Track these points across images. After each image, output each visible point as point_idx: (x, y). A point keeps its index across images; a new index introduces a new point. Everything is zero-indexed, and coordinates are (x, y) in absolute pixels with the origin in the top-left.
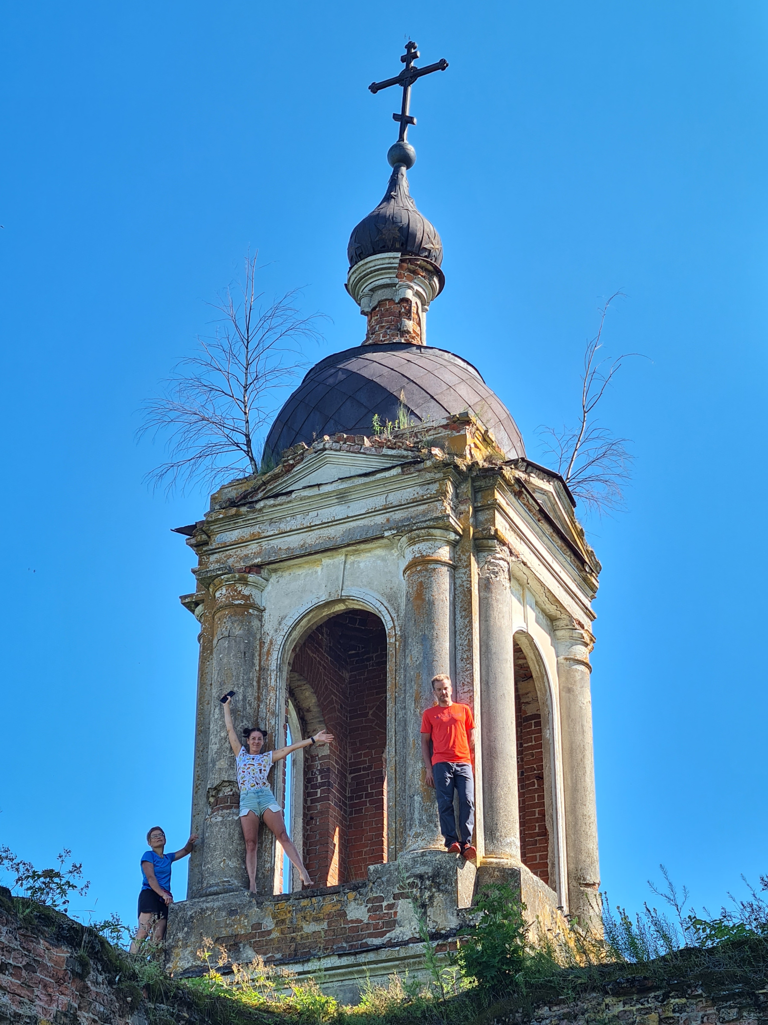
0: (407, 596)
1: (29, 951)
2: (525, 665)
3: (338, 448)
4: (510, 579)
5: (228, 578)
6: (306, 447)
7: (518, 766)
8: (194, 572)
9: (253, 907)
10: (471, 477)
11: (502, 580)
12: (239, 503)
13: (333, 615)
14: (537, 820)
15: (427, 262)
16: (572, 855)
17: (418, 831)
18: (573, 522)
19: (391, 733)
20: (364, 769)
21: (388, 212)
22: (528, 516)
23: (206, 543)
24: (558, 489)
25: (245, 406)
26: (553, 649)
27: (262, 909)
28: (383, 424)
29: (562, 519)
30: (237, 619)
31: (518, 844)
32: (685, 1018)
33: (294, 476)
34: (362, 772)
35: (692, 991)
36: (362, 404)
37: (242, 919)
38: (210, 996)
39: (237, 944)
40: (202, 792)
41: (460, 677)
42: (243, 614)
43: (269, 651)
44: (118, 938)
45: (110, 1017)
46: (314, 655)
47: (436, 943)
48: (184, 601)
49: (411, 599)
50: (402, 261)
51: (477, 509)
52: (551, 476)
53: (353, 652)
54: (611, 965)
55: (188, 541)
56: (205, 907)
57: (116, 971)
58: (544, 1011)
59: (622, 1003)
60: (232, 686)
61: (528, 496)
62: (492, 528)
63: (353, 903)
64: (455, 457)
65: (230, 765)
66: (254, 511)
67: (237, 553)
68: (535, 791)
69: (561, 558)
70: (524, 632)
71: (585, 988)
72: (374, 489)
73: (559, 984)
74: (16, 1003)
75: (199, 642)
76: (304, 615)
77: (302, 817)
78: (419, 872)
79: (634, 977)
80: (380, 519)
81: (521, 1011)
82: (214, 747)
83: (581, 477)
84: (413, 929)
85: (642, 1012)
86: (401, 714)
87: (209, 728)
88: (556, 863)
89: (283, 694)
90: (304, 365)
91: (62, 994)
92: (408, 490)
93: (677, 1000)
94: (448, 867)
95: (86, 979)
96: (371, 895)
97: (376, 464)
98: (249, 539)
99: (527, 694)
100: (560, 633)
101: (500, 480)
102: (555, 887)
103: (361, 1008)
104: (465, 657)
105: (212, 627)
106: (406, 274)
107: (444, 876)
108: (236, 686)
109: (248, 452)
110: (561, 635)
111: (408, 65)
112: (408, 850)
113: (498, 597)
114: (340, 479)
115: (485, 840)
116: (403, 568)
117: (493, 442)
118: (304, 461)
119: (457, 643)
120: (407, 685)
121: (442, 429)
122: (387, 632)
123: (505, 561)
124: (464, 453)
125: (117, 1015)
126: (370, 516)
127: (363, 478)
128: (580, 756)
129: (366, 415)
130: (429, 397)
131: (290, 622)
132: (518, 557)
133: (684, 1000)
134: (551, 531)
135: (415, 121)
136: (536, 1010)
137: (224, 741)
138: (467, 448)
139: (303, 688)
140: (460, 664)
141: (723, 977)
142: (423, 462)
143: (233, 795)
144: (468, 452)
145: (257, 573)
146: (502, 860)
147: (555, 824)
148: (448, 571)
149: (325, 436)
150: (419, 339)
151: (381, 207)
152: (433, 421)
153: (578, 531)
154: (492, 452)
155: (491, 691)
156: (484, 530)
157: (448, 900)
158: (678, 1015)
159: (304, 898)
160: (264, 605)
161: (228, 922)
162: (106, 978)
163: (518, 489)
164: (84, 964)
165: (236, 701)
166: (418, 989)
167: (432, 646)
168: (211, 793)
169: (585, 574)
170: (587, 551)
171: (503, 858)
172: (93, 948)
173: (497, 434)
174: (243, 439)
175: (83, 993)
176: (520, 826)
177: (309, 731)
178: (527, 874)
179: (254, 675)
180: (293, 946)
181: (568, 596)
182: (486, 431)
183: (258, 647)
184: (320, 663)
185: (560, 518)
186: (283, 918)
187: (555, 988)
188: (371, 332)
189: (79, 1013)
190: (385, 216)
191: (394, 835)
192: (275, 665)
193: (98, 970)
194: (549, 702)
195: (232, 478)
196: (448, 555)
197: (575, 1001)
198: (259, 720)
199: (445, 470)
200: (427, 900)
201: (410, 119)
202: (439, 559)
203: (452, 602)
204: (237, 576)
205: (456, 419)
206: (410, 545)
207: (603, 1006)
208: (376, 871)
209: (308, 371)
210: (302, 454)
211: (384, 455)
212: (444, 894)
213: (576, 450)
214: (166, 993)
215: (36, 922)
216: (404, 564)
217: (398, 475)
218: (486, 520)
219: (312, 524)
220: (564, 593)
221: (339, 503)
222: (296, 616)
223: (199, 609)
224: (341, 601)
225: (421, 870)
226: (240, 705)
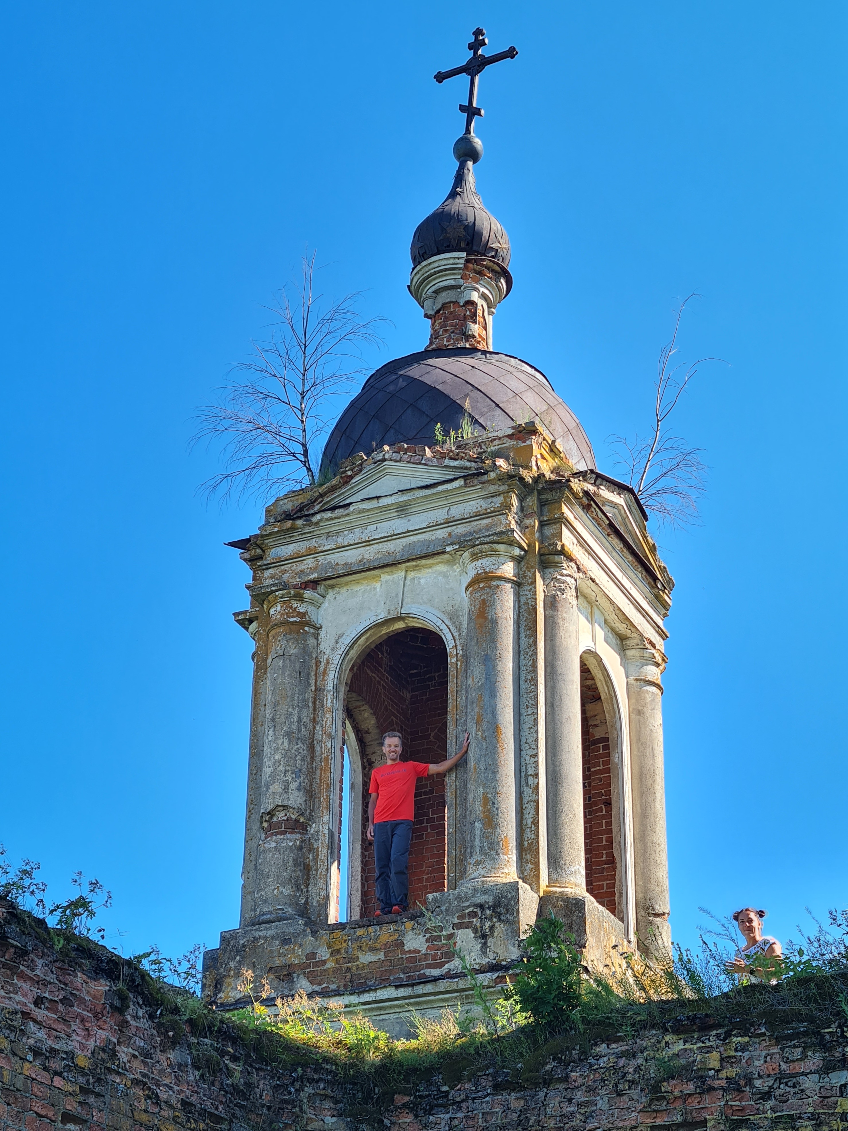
0: (469, 614)
1: (66, 984)
2: (593, 687)
3: (398, 459)
4: (577, 597)
5: (283, 595)
6: (365, 458)
7: (584, 791)
8: (248, 587)
9: (307, 936)
10: (537, 490)
11: (568, 597)
12: (295, 516)
13: (392, 634)
14: (605, 848)
15: (494, 262)
16: (641, 883)
17: (479, 859)
18: (645, 537)
20: (426, 793)
21: (453, 210)
22: (597, 531)
23: (261, 558)
24: (629, 502)
25: (303, 414)
26: (622, 670)
27: (316, 938)
28: (447, 434)
29: (633, 533)
30: (292, 637)
31: (583, 872)
32: (748, 1057)
33: (352, 488)
34: (423, 797)
35: (755, 1030)
36: (424, 413)
37: (296, 948)
38: (256, 1031)
39: (290, 973)
40: (256, 817)
41: (523, 700)
42: (298, 632)
43: (325, 670)
44: (160, 970)
45: (150, 1052)
46: (374, 675)
47: (496, 975)
48: (237, 618)
49: (473, 617)
50: (467, 261)
51: (543, 523)
52: (621, 488)
53: (415, 671)
54: (672, 1001)
55: (242, 555)
56: (257, 936)
57: (157, 1005)
58: (602, 1048)
59: (682, 1041)
60: (287, 707)
61: (597, 509)
62: (559, 543)
63: (410, 933)
64: (521, 469)
65: (284, 789)
66: (310, 524)
67: (293, 568)
68: (603, 817)
69: (632, 575)
70: (592, 652)
71: (644, 1026)
72: (435, 502)
73: (617, 1021)
74: (52, 1038)
75: (253, 660)
76: (362, 634)
77: (360, 843)
78: (479, 901)
79: (695, 1015)
80: (442, 534)
81: (578, 1048)
82: (267, 771)
83: (654, 489)
84: (472, 960)
85: (703, 1051)
87: (263, 751)
88: (624, 892)
89: (340, 715)
90: (365, 370)
91: (101, 1029)
92: (471, 503)
93: (739, 1039)
94: (510, 896)
95: (125, 1014)
96: (429, 925)
97: (438, 475)
98: (305, 553)
99: (595, 716)
100: (630, 653)
101: (568, 493)
102: (623, 918)
103: (413, 1043)
104: (530, 678)
105: (266, 645)
106: (471, 275)
107: (505, 905)
108: (291, 707)
109: (305, 463)
110: (631, 654)
111: (475, 53)
112: (469, 878)
113: (565, 615)
114: (400, 491)
115: (549, 869)
116: (465, 585)
117: (561, 453)
118: (363, 472)
119: (521, 663)
120: (469, 707)
121: (507, 439)
122: (448, 652)
123: (572, 577)
124: (530, 465)
125: (158, 1050)
126: (432, 531)
127: (424, 490)
128: (650, 781)
129: (427, 424)
130: (494, 405)
131: (347, 640)
132: (586, 574)
133: (746, 1039)
134: (622, 546)
135: (482, 112)
136: (594, 1048)
137: (278, 764)
138: (533, 459)
139: (362, 708)
140: (524, 686)
141: (787, 1015)
142: (487, 474)
143: (288, 820)
144: (534, 463)
145: (313, 589)
146: (566, 890)
147: (623, 852)
148: (512, 588)
149: (384, 447)
150: (485, 344)
151: (446, 204)
152: (498, 431)
153: (649, 546)
154: (559, 463)
155: (557, 714)
156: (550, 545)
157: (509, 930)
158: (740, 1054)
159: (360, 927)
160: (320, 622)
161: (281, 951)
162: (146, 1012)
163: (587, 502)
164: (123, 998)
165: (291, 722)
166: (471, 1025)
167: (494, 666)
168: (264, 818)
169: (657, 591)
170: (660, 567)
171: (567, 887)
172: (133, 981)
173: (566, 444)
174: (300, 449)
175: (122, 1027)
176: (586, 854)
177: (367, 753)
178: (591, 904)
179: (309, 696)
180: (348, 977)
181: (639, 613)
182: (554, 442)
183: (314, 666)
184: (379, 682)
185: (631, 533)
186: (338, 947)
187: (613, 1024)
188: (435, 336)
189: (118, 1048)
190: (450, 213)
191: (454, 863)
192: (332, 685)
193: (138, 1003)
194: (618, 725)
195: (287, 489)
196: (512, 572)
197: (633, 1038)
198: (315, 742)
199: (509, 482)
200: (487, 930)
201: (477, 111)
202: (503, 575)
203: (516, 620)
204: (292, 592)
205: (522, 429)
206: (472, 561)
207: (663, 1044)
208: (435, 900)
209: (368, 377)
210: (361, 465)
211: (446, 467)
212: (505, 925)
213: (649, 461)
214: (210, 1028)
215: (73, 954)
216: (466, 580)
217: (461, 487)
218: (552, 534)
219: (371, 538)
220: (634, 611)
221: (399, 517)
222: (354, 635)
223: (253, 626)
224: (400, 618)
225: (481, 899)
226: (295, 726)
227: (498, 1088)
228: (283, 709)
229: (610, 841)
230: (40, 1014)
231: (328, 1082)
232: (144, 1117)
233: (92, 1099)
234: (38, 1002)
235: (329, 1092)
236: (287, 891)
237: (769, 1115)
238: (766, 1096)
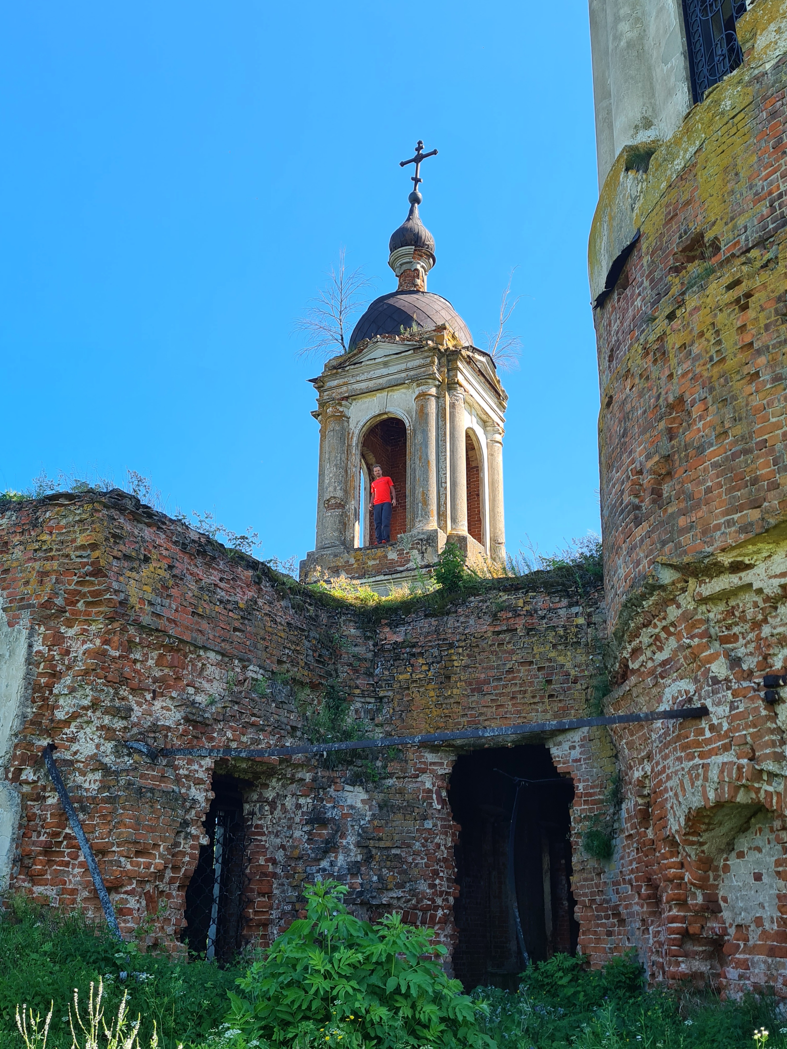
0: (416, 411)
1: (234, 572)
2: (471, 444)
3: (384, 341)
4: (464, 403)
5: (333, 403)
6: (369, 341)
7: (467, 490)
8: (317, 400)
9: (345, 554)
10: (446, 355)
11: (460, 403)
12: (338, 368)
13: (382, 420)
14: (476, 514)
15: (427, 251)
16: (492, 530)
17: (421, 519)
18: (495, 376)
19: (408, 475)
21: (408, 226)
22: (473, 374)
23: (323, 387)
24: (488, 360)
25: (341, 322)
26: (484, 436)
27: (349, 554)
28: (405, 330)
30: (337, 422)
31: (467, 525)
32: (535, 601)
33: (363, 355)
35: (539, 590)
36: (396, 320)
37: (340, 559)
38: (319, 593)
39: (338, 570)
40: (322, 502)
41: (440, 449)
42: (340, 420)
43: (352, 437)
44: (277, 567)
45: (272, 601)
46: (374, 439)
47: (428, 569)
48: (313, 414)
49: (418, 413)
50: (415, 250)
51: (449, 370)
52: (484, 354)
53: (393, 438)
55: (314, 386)
56: (323, 554)
57: (275, 581)
58: (472, 599)
59: (507, 595)
60: (335, 453)
61: (473, 364)
62: (456, 379)
63: (390, 552)
64: (439, 345)
65: (334, 490)
66: (344, 371)
67: (337, 391)
68: (476, 501)
69: (489, 393)
70: (471, 428)
71: (491, 589)
72: (400, 361)
73: (479, 587)
74: (228, 595)
75: (320, 433)
76: (368, 420)
78: (420, 538)
79: (513, 584)
80: (403, 375)
81: (461, 599)
82: (327, 481)
83: (498, 355)
84: (418, 563)
85: (516, 599)
86: (413, 466)
87: (325, 473)
88: (485, 533)
89: (359, 457)
91: (250, 591)
92: (417, 361)
93: (532, 594)
94: (434, 535)
95: (261, 585)
96: (398, 548)
97: (402, 349)
98: (343, 384)
99: (472, 457)
100: (488, 428)
101: (460, 356)
102: (484, 545)
103: (390, 598)
104: (443, 439)
105: (326, 426)
106: (417, 257)
107: (432, 539)
108: (337, 453)
109: (342, 343)
111: (418, 153)
112: (416, 528)
113: (459, 412)
114: (384, 356)
115: (451, 523)
116: (414, 398)
117: (457, 338)
118: (368, 347)
119: (439, 433)
120: (416, 452)
121: (433, 332)
122: (407, 428)
123: (462, 394)
124: (443, 343)
125: (276, 601)
126: (399, 374)
127: (395, 355)
128: (497, 486)
129: (397, 325)
130: (427, 316)
131: (362, 423)
132: (468, 393)
133: (535, 594)
134: (484, 380)
135: (422, 180)
136: (468, 599)
137: (331, 478)
138: (445, 341)
139: (369, 454)
140: (440, 443)
141: (553, 583)
142: (424, 348)
143: (336, 503)
144: (445, 343)
145: (346, 401)
147: (485, 516)
148: (435, 399)
149: (378, 336)
150: (423, 289)
151: (405, 223)
152: (429, 328)
153: (497, 380)
154: (456, 343)
155: (455, 456)
156: (452, 380)
157: (433, 550)
158: (532, 600)
159: (368, 549)
160: (349, 415)
161: (334, 560)
162: (270, 584)
163: (469, 360)
164: (259, 578)
165: (337, 460)
166: (415, 590)
167: (427, 434)
168: (326, 503)
169: (500, 401)
170: (502, 390)
171: (459, 531)
172: (264, 571)
173: (459, 334)
174: (340, 337)
175: (260, 591)
176: (468, 517)
178: (470, 539)
179: (345, 448)
180: (363, 571)
181: (492, 411)
182: (454, 333)
183: (347, 435)
184: (376, 442)
185: (489, 374)
186: (359, 558)
187: (477, 588)
188: (401, 285)
189: (258, 600)
190: (407, 228)
191: (410, 521)
192: (355, 443)
193: (266, 581)
194: (482, 460)
195: (334, 356)
196: (435, 392)
197: (486, 594)
198: (348, 469)
199: (434, 351)
200: (424, 550)
201: (419, 180)
202: (431, 394)
203: (437, 414)
204: (337, 402)
205: (439, 327)
206: (417, 387)
207: (499, 596)
208: (401, 537)
210: (367, 344)
211: (405, 344)
212: (432, 548)
213: (496, 342)
214: (299, 591)
215: (237, 559)
216: (414, 396)
217: (412, 354)
218: (453, 375)
219: (372, 377)
220: (490, 410)
221: (384, 368)
222: (365, 421)
223: (320, 418)
224: (385, 413)
225: (422, 537)
226: (338, 462)
227: (426, 616)
228: (333, 454)
229: (479, 511)
230: (222, 585)
231: (352, 614)
232: (270, 629)
233: (246, 622)
234: (221, 580)
235: (352, 619)
236: (336, 534)
237: (544, 626)
238: (543, 618)
